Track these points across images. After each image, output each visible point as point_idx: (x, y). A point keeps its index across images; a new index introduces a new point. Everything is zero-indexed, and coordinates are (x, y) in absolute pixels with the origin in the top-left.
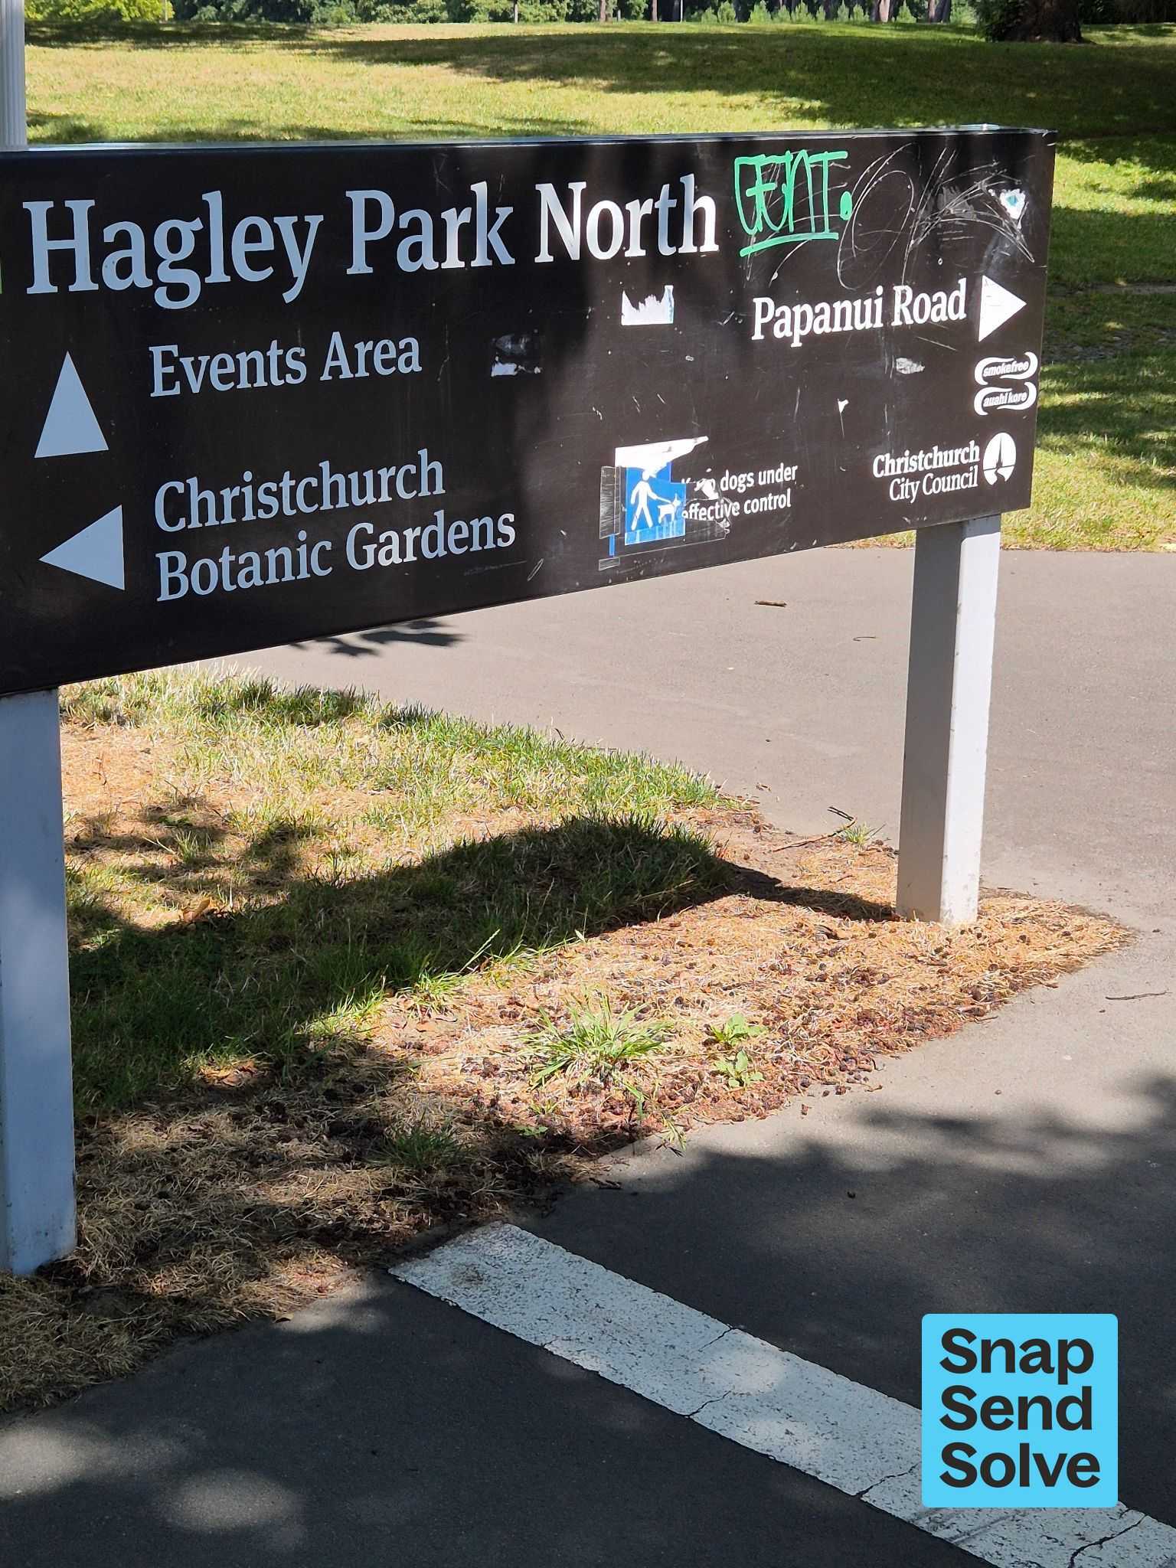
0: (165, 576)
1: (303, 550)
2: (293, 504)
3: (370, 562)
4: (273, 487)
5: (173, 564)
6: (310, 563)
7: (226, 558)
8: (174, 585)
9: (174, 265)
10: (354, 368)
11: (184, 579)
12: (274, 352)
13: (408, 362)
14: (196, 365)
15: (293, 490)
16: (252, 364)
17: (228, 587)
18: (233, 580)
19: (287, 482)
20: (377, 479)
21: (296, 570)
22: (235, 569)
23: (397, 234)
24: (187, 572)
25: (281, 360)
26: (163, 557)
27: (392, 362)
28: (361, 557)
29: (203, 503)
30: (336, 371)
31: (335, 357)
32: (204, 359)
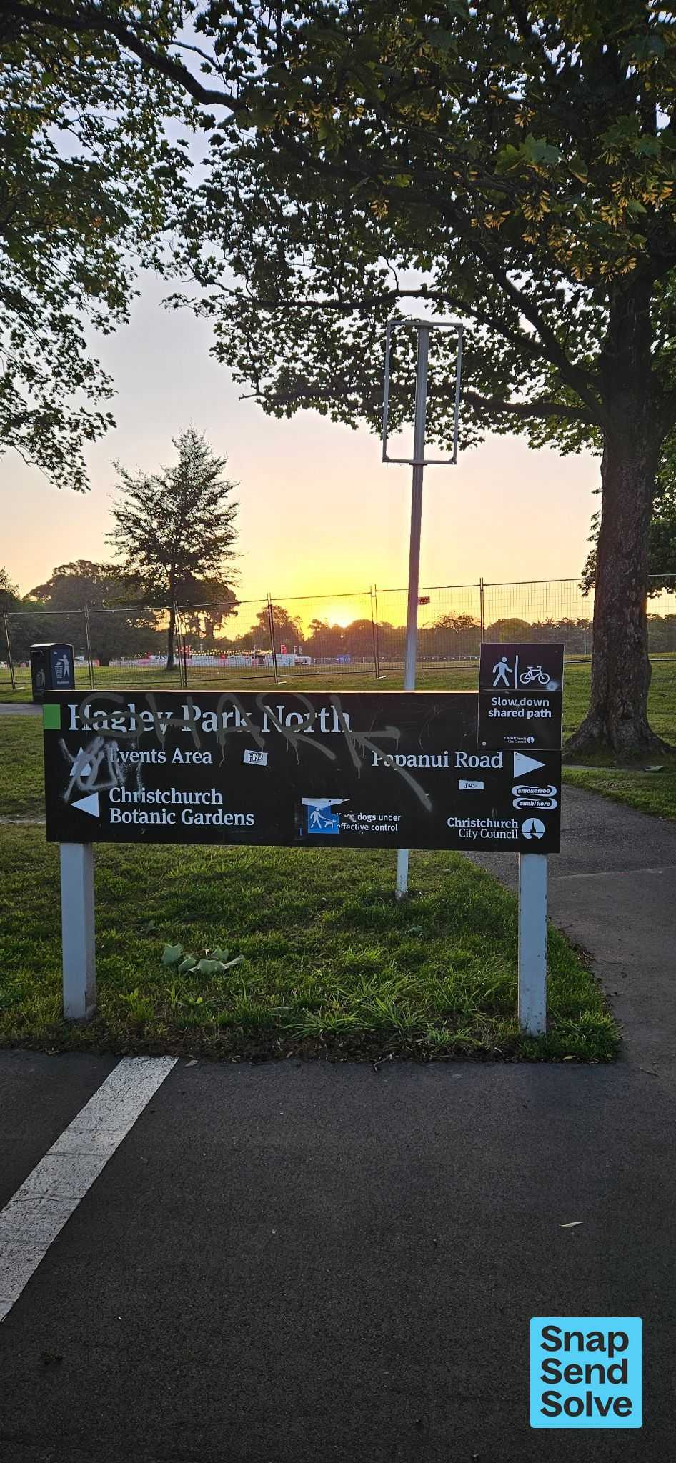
0: (113, 815)
1: (164, 815)
2: (161, 800)
3: (191, 822)
4: (153, 793)
5: (116, 812)
6: (167, 819)
7: (135, 813)
8: (116, 818)
9: (117, 725)
10: (185, 760)
11: (119, 817)
12: (154, 752)
13: (207, 760)
14: (125, 754)
15: (161, 796)
16: (145, 756)
17: (135, 822)
18: (138, 820)
19: (158, 792)
20: (194, 796)
21: (161, 820)
22: (138, 817)
23: (202, 720)
24: (121, 815)
25: (156, 755)
26: (112, 810)
27: (201, 759)
28: (187, 820)
29: (127, 796)
30: (177, 760)
31: (177, 756)
32: (128, 752)
